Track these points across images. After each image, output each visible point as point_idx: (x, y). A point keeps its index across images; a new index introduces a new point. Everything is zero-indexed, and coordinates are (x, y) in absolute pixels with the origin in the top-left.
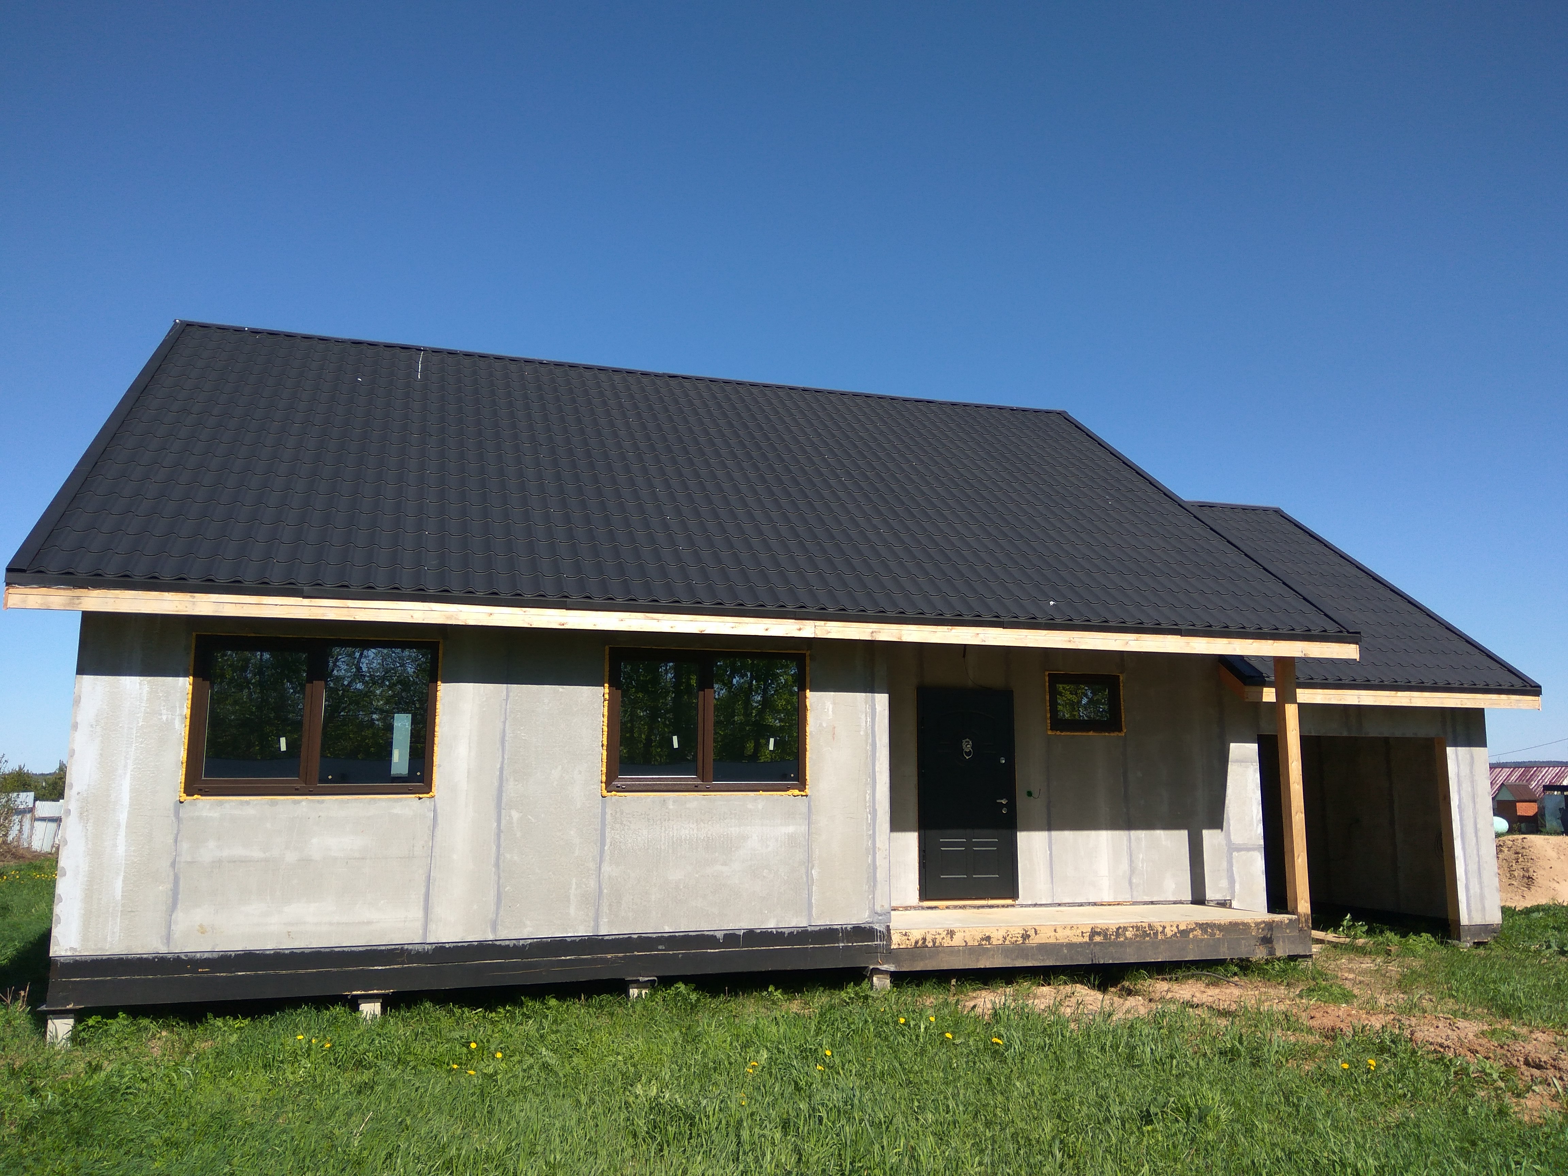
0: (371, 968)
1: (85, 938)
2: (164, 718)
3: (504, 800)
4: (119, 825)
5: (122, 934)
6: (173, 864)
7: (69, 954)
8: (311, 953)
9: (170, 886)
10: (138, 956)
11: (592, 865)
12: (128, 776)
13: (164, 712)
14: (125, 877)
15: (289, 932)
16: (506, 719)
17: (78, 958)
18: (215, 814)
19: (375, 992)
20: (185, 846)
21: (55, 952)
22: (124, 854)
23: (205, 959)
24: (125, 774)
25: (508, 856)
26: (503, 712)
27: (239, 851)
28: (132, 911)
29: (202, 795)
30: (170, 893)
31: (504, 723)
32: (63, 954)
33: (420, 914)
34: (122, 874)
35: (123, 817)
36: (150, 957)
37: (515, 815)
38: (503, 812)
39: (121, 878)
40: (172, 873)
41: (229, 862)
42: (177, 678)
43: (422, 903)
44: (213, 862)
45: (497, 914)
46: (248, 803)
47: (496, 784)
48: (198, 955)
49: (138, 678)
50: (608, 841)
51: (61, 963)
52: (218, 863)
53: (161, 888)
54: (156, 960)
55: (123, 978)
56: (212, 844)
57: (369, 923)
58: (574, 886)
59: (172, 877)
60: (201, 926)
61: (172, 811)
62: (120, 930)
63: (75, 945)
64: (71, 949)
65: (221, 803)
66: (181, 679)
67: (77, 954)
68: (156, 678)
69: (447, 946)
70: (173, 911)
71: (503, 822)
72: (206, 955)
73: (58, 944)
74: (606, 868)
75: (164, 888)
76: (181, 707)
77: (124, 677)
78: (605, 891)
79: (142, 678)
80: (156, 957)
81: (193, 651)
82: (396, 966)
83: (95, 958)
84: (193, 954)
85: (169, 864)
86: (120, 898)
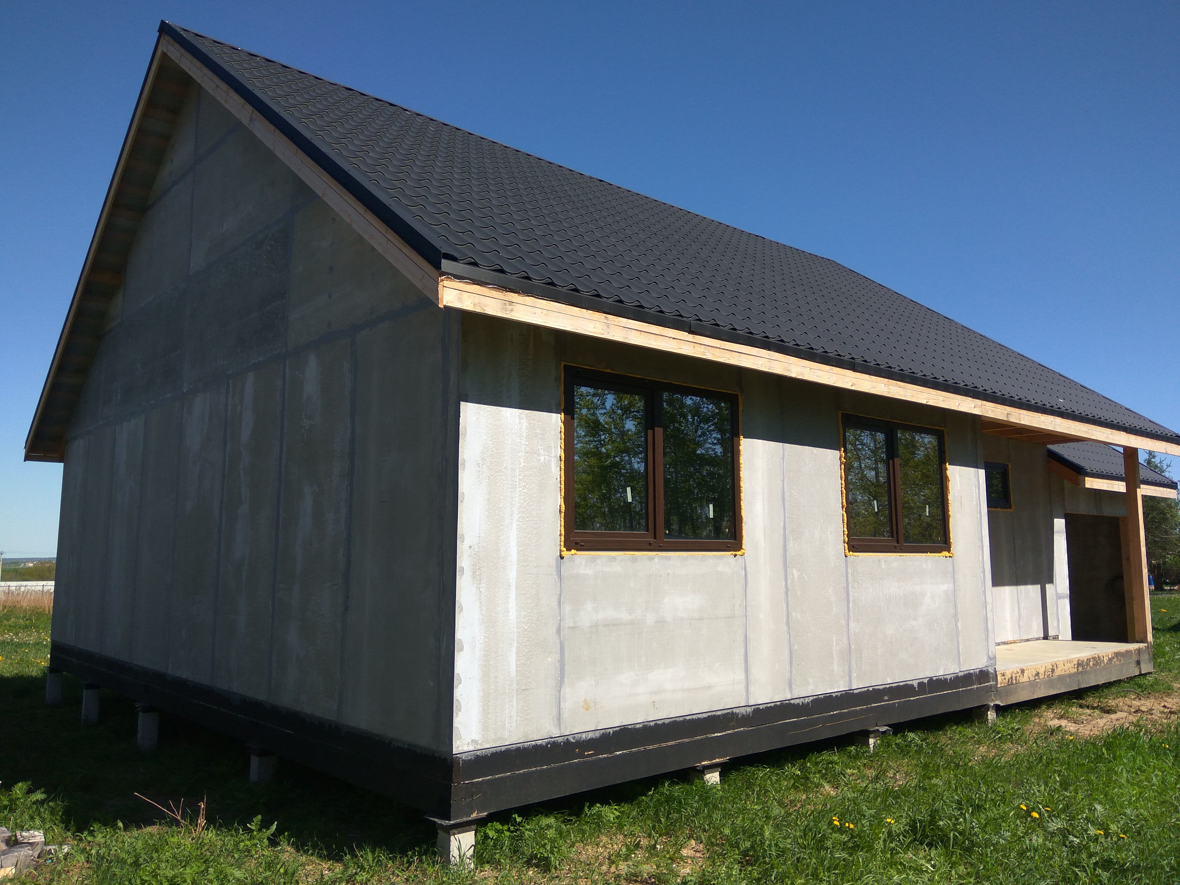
0: (713, 735)
1: (485, 727)
2: (542, 458)
3: (788, 559)
4: (509, 586)
5: (519, 718)
6: (559, 631)
7: (471, 748)
8: (669, 723)
9: (557, 656)
10: (533, 743)
11: (843, 622)
12: (515, 527)
13: (542, 452)
14: (518, 648)
15: (654, 702)
16: (784, 478)
17: (478, 753)
18: (589, 571)
19: (717, 760)
20: (567, 608)
21: (458, 748)
22: (515, 621)
23: (589, 739)
24: (512, 524)
25: (794, 614)
26: (782, 470)
27: (610, 613)
28: (526, 689)
29: (578, 550)
30: (558, 664)
31: (783, 481)
32: (466, 749)
33: (743, 676)
34: (515, 644)
35: (512, 575)
36: (543, 742)
37: (796, 573)
38: (788, 569)
39: (514, 649)
40: (558, 641)
41: (604, 626)
42: (551, 414)
43: (743, 665)
44: (591, 627)
45: (791, 672)
46: (614, 558)
47: (782, 543)
48: (584, 736)
49: (517, 410)
50: (851, 598)
51: (464, 761)
52: (595, 627)
53: (549, 659)
54: (549, 746)
55: (521, 771)
56: (589, 606)
57: (710, 687)
58: (835, 644)
59: (558, 647)
60: (585, 701)
61: (554, 569)
62: (517, 712)
63: (476, 736)
64: (474, 741)
65: (594, 560)
66: (554, 415)
67: (479, 747)
68: (532, 412)
69: (761, 707)
70: (561, 687)
71: (789, 580)
72: (591, 735)
73: (460, 738)
74: (852, 625)
75: (552, 659)
76: (556, 448)
77: (505, 408)
78: (853, 647)
79: (520, 411)
80: (549, 743)
81: (563, 385)
82: (729, 732)
83: (494, 750)
84: (580, 735)
85: (555, 631)
86: (514, 674)
